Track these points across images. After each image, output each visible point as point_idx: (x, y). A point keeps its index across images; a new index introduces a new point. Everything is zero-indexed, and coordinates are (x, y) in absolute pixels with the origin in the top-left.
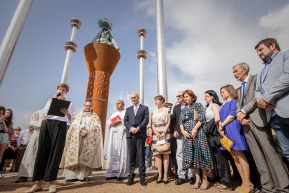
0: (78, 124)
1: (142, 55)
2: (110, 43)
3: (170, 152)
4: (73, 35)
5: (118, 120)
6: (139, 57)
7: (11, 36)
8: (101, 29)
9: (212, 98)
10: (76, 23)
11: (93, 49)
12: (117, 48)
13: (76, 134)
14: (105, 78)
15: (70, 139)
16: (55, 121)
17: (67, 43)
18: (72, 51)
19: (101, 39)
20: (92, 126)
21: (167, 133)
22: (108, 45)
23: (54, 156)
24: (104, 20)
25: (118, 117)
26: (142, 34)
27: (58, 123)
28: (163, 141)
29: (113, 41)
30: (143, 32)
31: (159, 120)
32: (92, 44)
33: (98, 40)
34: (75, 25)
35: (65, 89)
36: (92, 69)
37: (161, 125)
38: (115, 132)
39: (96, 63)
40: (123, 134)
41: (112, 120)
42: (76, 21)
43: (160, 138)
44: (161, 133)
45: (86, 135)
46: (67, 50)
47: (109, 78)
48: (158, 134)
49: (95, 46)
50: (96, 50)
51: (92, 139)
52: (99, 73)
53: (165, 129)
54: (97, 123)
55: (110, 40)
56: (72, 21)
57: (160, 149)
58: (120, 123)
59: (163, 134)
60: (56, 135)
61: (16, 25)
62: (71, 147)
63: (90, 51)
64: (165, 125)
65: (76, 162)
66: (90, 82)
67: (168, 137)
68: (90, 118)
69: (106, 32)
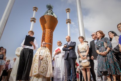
0: (38, 53)
1: (69, 21)
2: (52, 15)
3: (90, 67)
4: (34, 14)
5: (59, 51)
6: (67, 23)
7: (7, 13)
8: (48, 9)
9: (114, 34)
10: (36, 9)
11: (45, 18)
12: (56, 17)
13: (37, 58)
14: (51, 33)
15: (34, 61)
16: (27, 49)
17: (31, 19)
18: (34, 22)
19: (48, 14)
20: (45, 54)
21: (87, 56)
22: (52, 16)
23: (27, 67)
24: (49, 5)
25: (59, 49)
26: (68, 11)
27: (29, 50)
28: (86, 61)
29: (54, 14)
30: (68, 10)
31: (82, 49)
32: (44, 16)
33: (46, 14)
34: (35, 10)
35: (32, 33)
36: (44, 28)
37: (83, 52)
38: (58, 57)
39: (46, 25)
40: (62, 58)
41: (56, 51)
42: (36, 8)
43: (84, 59)
44: (84, 56)
45: (42, 59)
46: (31, 22)
47: (53, 33)
48: (82, 57)
49: (45, 17)
50: (46, 19)
51: (45, 61)
52: (48, 31)
53: (86, 54)
54: (48, 53)
55: (52, 14)
56: (33, 8)
57: (84, 65)
58: (60, 52)
59: (85, 57)
60: (28, 56)
61: (9, 8)
62: (35, 65)
63: (43, 19)
64: (86, 52)
65: (37, 73)
66: (43, 35)
67: (88, 58)
68: (44, 50)
69: (50, 10)
